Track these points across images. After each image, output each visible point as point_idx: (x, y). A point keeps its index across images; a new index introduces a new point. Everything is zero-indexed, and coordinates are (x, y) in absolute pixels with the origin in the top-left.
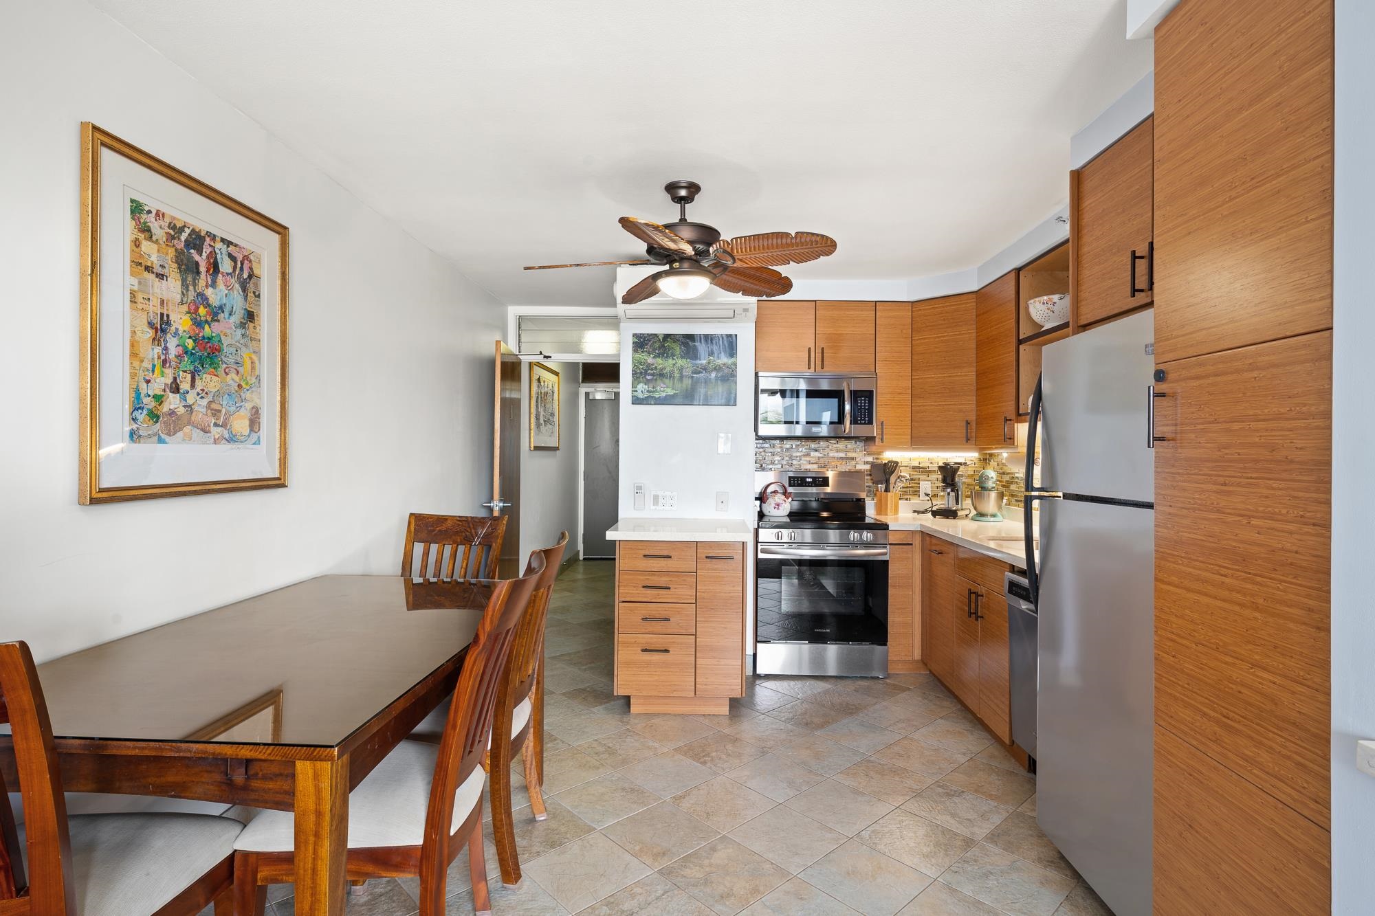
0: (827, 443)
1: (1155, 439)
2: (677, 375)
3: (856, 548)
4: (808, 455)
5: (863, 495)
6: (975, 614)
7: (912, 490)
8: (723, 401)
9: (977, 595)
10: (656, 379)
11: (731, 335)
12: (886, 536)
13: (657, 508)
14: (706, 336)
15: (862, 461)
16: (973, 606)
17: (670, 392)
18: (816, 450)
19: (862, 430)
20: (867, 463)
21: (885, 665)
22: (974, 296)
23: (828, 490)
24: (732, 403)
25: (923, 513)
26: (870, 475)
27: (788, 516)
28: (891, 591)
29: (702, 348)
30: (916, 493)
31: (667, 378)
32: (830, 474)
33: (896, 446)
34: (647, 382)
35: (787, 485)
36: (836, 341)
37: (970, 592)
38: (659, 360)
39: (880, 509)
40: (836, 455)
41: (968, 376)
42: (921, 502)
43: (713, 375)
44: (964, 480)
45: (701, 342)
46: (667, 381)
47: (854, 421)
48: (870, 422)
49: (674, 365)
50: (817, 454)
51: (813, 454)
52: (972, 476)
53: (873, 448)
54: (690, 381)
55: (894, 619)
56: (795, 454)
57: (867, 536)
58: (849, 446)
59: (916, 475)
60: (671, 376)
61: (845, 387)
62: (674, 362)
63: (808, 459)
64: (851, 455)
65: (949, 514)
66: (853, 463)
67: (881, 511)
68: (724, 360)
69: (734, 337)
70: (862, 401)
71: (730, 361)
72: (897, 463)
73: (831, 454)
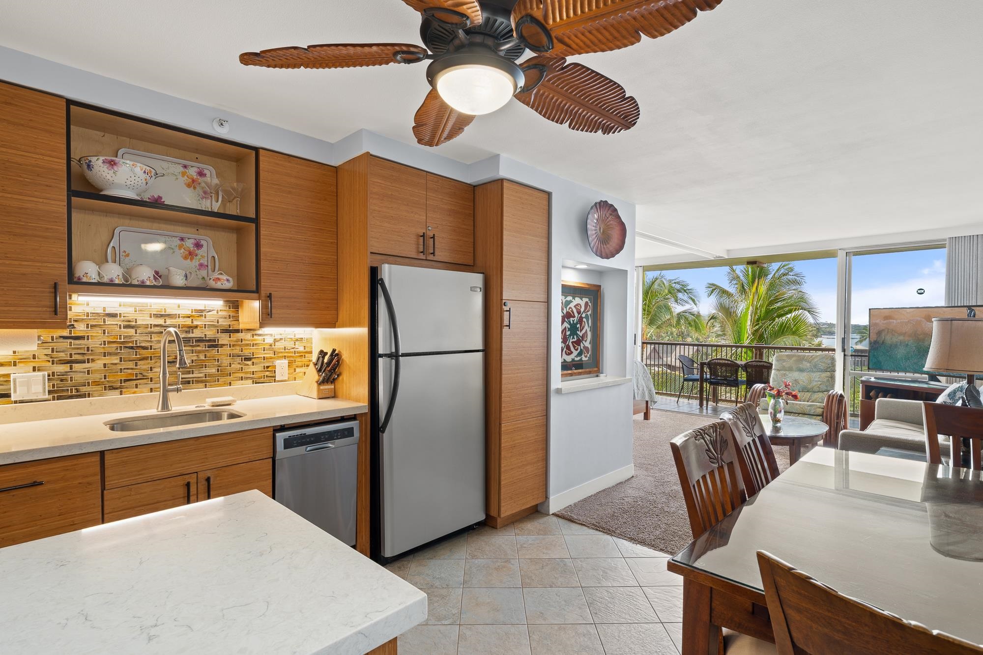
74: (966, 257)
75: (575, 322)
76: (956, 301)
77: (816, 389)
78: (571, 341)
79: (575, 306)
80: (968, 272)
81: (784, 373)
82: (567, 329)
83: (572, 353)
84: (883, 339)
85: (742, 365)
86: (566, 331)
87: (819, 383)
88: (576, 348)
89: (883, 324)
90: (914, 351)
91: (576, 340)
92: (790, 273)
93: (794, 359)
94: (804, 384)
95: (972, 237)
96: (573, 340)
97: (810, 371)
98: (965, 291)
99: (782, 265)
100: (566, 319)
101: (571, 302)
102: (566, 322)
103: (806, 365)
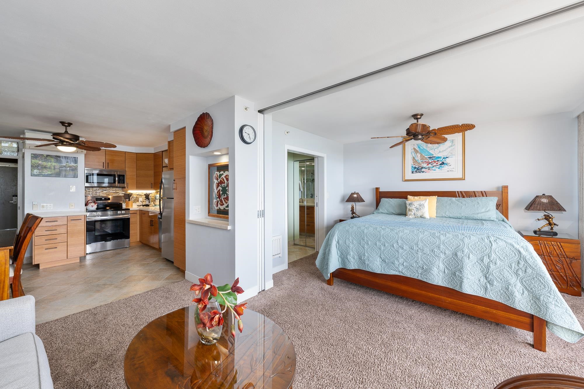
0: (109, 188)
1: (173, 189)
2: (53, 168)
3: (120, 215)
4: (103, 192)
5: (121, 202)
6: (152, 225)
7: (137, 200)
8: (73, 176)
9: (152, 221)
10: (43, 169)
11: (75, 157)
12: (129, 212)
13: (44, 209)
14: (65, 157)
15: (121, 193)
16: (151, 223)
17: (49, 173)
18: (105, 190)
19: (122, 185)
20: (123, 194)
21: (129, 243)
22: (153, 154)
23: (109, 201)
24: (76, 177)
25: (140, 206)
26: (124, 197)
27: (96, 209)
28: (131, 225)
29: (63, 160)
30: (138, 201)
31: (48, 168)
32: (110, 197)
33: (132, 189)
34: (39, 169)
35: (95, 201)
36: (112, 161)
37: (151, 221)
38: (44, 163)
39: (127, 205)
40: (112, 192)
41: (152, 173)
42: (140, 203)
43: (68, 169)
44: (151, 197)
45: (63, 158)
46: (48, 169)
47: (119, 183)
48: (124, 183)
49: (51, 165)
50: (106, 191)
51: (104, 191)
52: (154, 196)
53: (125, 190)
54: (58, 170)
55: (132, 232)
56: (97, 192)
57: (123, 212)
58: (117, 189)
59: (138, 196)
60: (50, 168)
61: (116, 173)
62: (51, 164)
63: (103, 193)
64: (117, 192)
65: (147, 205)
66: (118, 194)
67: (127, 206)
68: (72, 164)
69: (77, 158)
70: (121, 177)
71: (75, 165)
72: (132, 194)
73: (111, 191)
75: (225, 186)
78: (223, 197)
79: (225, 177)
82: (221, 191)
83: (223, 204)
86: (220, 192)
88: (226, 202)
91: (226, 197)
96: (224, 197)
100: (220, 185)
101: (223, 174)
102: (220, 186)
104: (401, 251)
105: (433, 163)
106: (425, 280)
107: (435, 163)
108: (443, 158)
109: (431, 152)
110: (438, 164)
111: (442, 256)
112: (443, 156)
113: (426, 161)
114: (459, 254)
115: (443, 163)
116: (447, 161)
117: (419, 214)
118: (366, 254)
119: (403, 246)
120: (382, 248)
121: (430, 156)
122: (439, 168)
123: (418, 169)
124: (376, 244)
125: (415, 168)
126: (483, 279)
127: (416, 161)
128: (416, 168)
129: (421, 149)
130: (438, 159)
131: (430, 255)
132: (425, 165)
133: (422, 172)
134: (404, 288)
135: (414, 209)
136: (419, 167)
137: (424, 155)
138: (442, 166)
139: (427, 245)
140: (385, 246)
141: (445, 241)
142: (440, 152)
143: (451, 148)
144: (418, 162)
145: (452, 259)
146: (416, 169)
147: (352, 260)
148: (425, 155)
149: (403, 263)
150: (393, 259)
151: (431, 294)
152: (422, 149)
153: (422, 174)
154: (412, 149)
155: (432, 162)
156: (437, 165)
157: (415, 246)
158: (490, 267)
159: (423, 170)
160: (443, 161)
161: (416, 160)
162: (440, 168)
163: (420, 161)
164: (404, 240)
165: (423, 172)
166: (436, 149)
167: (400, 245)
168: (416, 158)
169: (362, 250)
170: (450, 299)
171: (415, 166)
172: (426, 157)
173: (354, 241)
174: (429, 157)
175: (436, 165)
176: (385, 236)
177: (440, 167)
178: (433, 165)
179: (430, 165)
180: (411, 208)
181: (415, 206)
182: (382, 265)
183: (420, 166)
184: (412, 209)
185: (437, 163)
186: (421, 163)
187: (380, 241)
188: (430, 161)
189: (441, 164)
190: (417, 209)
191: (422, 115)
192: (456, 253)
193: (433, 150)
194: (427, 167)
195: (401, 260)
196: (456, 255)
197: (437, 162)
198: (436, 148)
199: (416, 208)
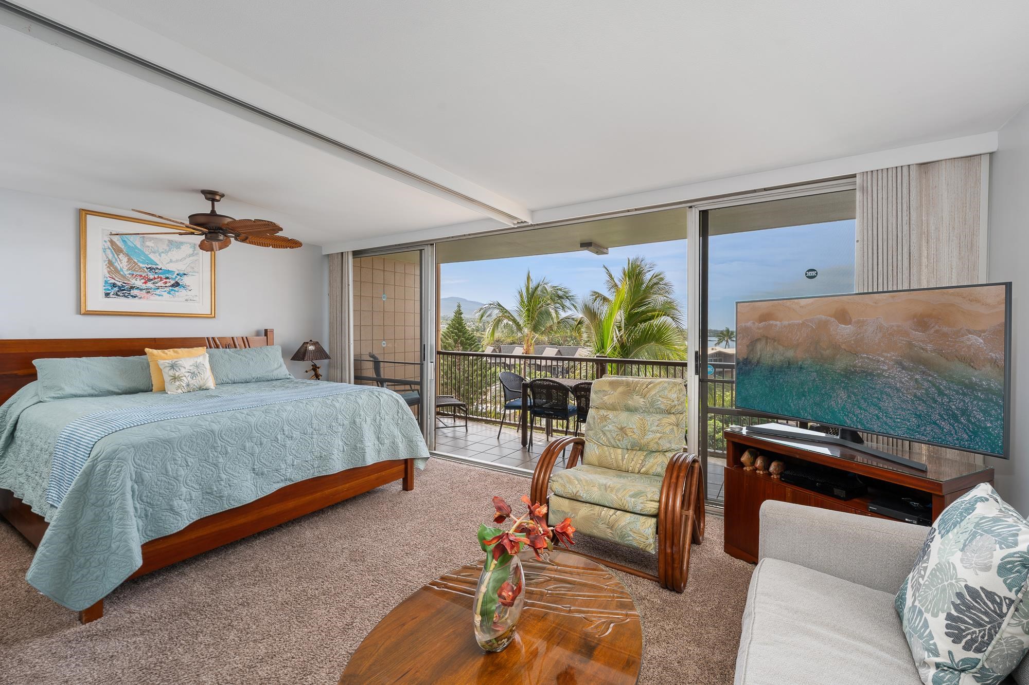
74: (890, 206)
76: (875, 284)
77: (653, 446)
80: (895, 233)
81: (605, 414)
84: (758, 357)
85: (571, 387)
87: (658, 435)
89: (759, 328)
90: (814, 380)
92: (660, 282)
93: (620, 389)
94: (634, 436)
95: (899, 169)
97: (644, 412)
98: (890, 268)
99: (654, 276)
103: (637, 401)
104: (289, 442)
105: (156, 280)
106: (324, 474)
107: (160, 281)
108: (177, 275)
109: (152, 256)
110: (167, 285)
111: (341, 429)
112: (178, 270)
113: (141, 273)
114: (357, 420)
115: (177, 284)
116: (185, 281)
117: (195, 383)
118: (224, 476)
119: (292, 434)
120: (257, 450)
121: (150, 266)
122: (169, 293)
123: (123, 290)
124: (245, 447)
125: (114, 285)
126: (377, 442)
127: (117, 271)
128: (115, 287)
129: (129, 247)
130: (167, 275)
131: (327, 434)
132: (139, 283)
133: (132, 296)
134: (291, 504)
135: (187, 374)
136: (124, 284)
137: (136, 261)
138: (176, 289)
139: (324, 420)
140: (261, 444)
141: (342, 408)
142: (171, 261)
143: (191, 258)
144: (122, 273)
145: (351, 429)
146: (116, 289)
147: (184, 507)
148: (138, 261)
149: (293, 462)
150: (276, 463)
151: (327, 492)
152: (132, 247)
153: (131, 300)
154: (105, 241)
155: (155, 278)
156: (166, 287)
157: (308, 428)
158: (381, 425)
159: (134, 292)
160: (177, 279)
161: (116, 269)
162: (171, 293)
163: (126, 273)
164: (292, 423)
165: (135, 297)
166: (162, 255)
167: (287, 433)
168: (116, 264)
169: (211, 473)
170: (347, 485)
171: (113, 281)
172: (141, 265)
173: (189, 460)
174: (149, 268)
175: (164, 285)
176: (260, 426)
177: (172, 290)
178: (157, 285)
179: (150, 285)
180: (177, 374)
181: (187, 368)
182: (257, 484)
183: (128, 284)
184: (182, 375)
185: (166, 283)
186: (130, 276)
187: (250, 438)
188: (152, 277)
189: (173, 286)
190: (193, 375)
191: (222, 196)
192: (354, 420)
193: (157, 254)
194: (144, 286)
195: (289, 459)
196: (355, 422)
197: (165, 280)
198: (163, 252)
199: (189, 372)
